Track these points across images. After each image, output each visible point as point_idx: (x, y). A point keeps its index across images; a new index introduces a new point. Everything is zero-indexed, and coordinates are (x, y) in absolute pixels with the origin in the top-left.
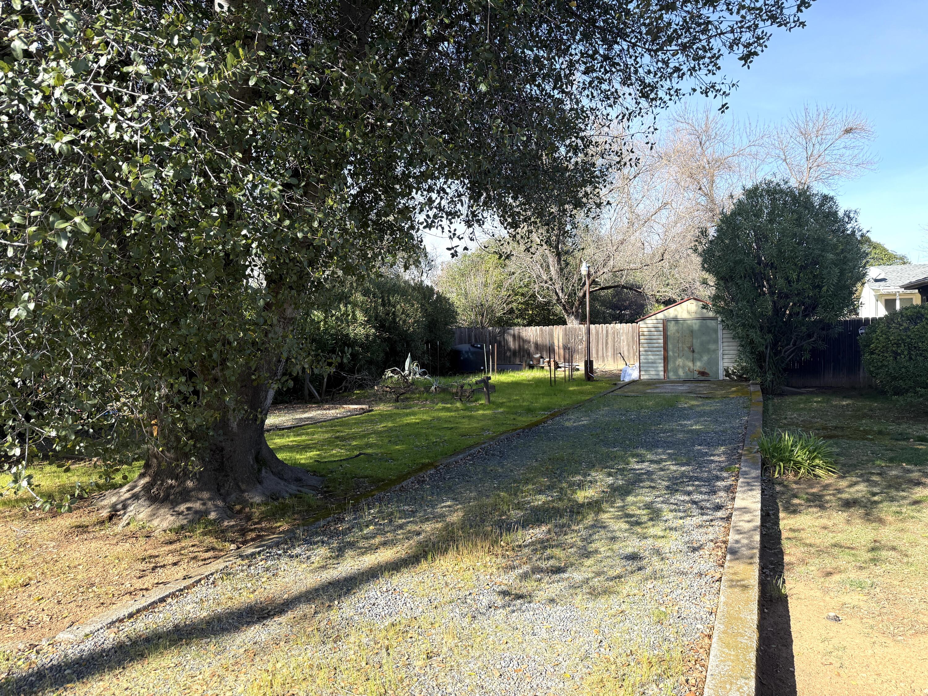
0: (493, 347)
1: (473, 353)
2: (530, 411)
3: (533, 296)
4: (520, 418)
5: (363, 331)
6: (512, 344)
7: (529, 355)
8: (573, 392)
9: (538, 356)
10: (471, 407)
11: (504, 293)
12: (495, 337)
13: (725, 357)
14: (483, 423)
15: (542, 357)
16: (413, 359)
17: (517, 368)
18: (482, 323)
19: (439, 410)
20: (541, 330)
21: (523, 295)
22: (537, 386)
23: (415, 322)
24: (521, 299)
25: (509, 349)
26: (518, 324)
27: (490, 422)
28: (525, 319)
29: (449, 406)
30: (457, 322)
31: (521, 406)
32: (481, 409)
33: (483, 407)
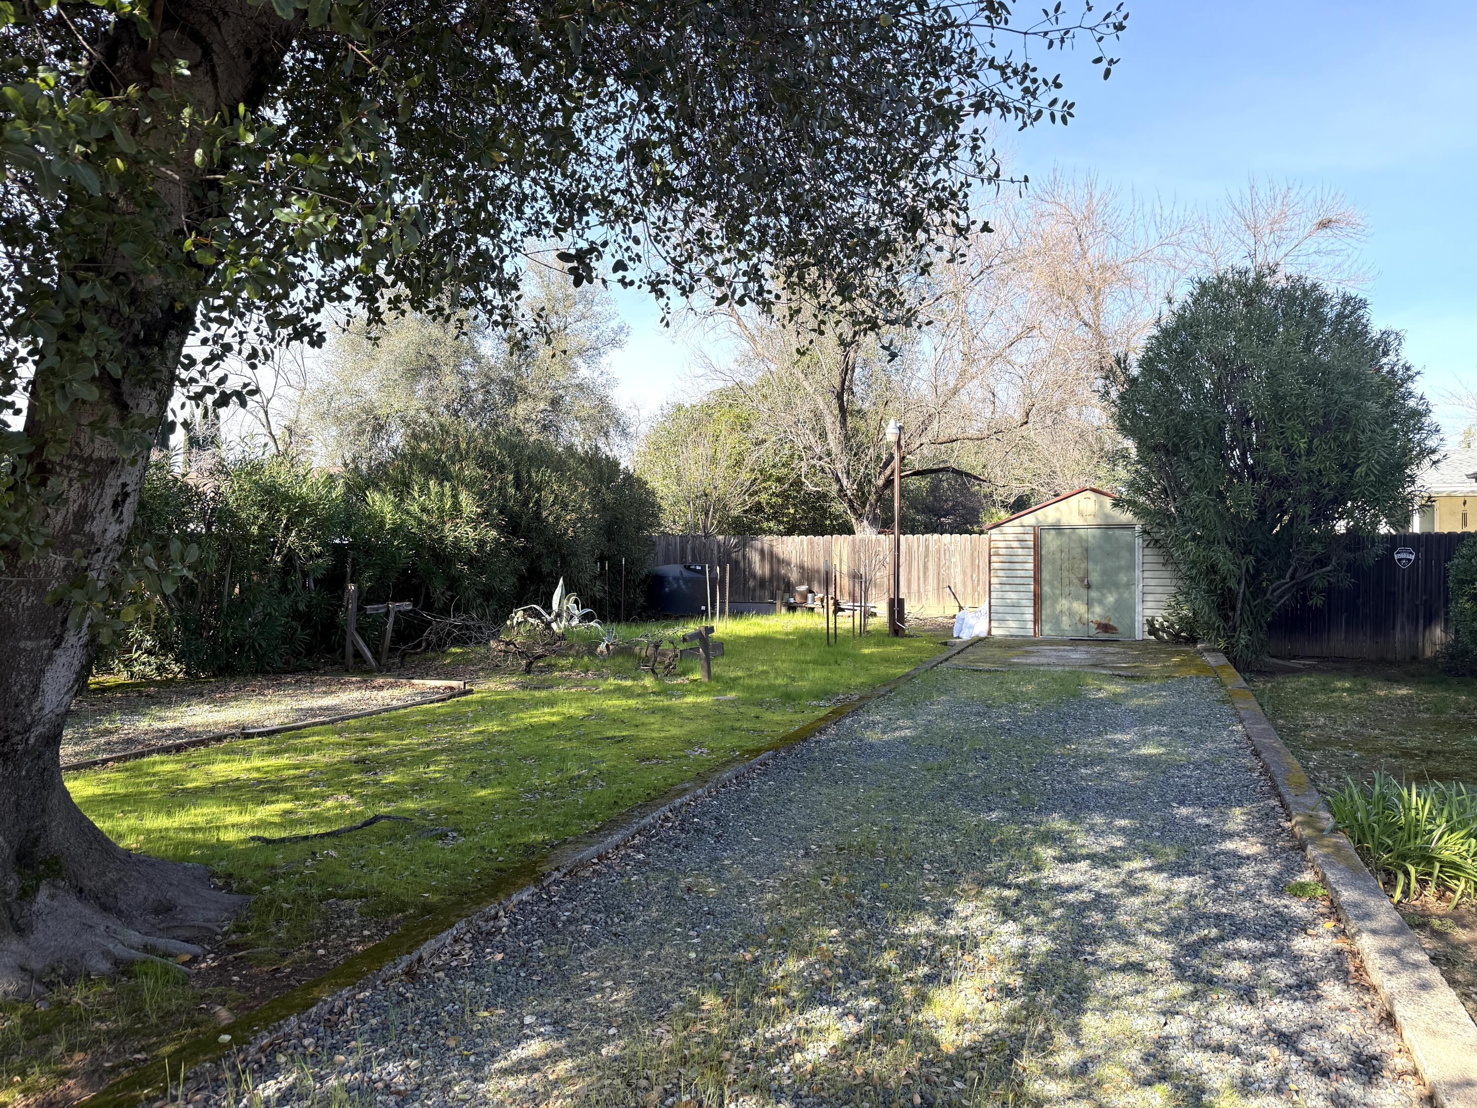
0: (723, 570)
1: (687, 581)
2: (788, 698)
3: (798, 484)
4: (768, 716)
5: (471, 535)
6: (760, 567)
7: (789, 588)
8: (870, 659)
9: (803, 588)
10: (673, 688)
11: (745, 476)
12: (729, 554)
13: (1149, 597)
14: (691, 726)
15: (811, 592)
16: (568, 591)
17: (767, 609)
18: (705, 527)
19: (605, 693)
20: (811, 543)
21: (779, 480)
22: (802, 644)
23: (579, 519)
24: (775, 487)
25: (753, 575)
26: (771, 532)
27: (706, 724)
28: (780, 522)
29: (629, 683)
30: (660, 525)
31: (771, 687)
32: (690, 692)
33: (696, 687)
